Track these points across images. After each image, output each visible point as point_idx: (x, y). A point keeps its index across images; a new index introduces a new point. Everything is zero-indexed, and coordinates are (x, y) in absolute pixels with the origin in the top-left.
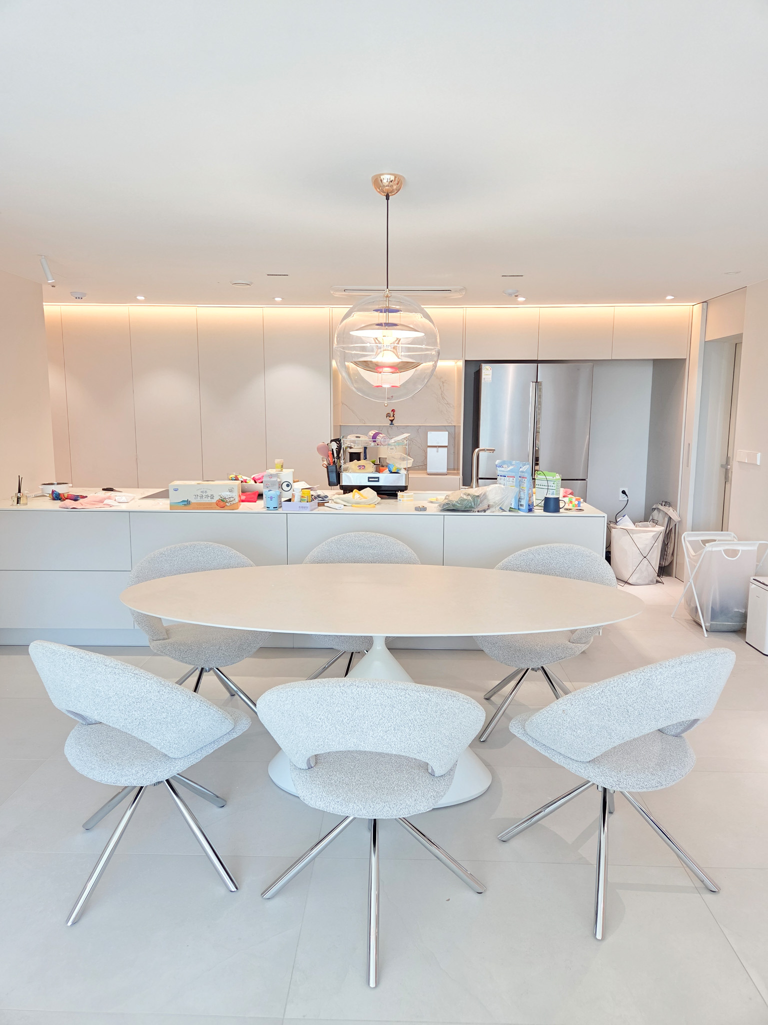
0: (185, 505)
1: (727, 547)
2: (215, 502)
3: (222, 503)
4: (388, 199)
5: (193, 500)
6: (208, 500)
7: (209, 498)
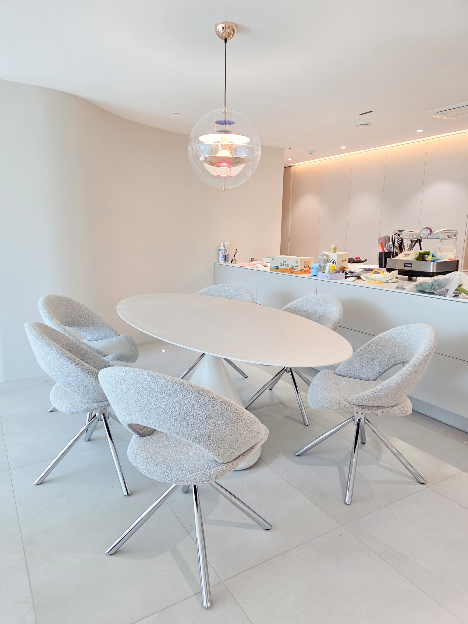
0: (276, 268)
2: (289, 268)
3: (292, 270)
4: (226, 42)
5: (280, 267)
6: (285, 267)
7: (287, 266)
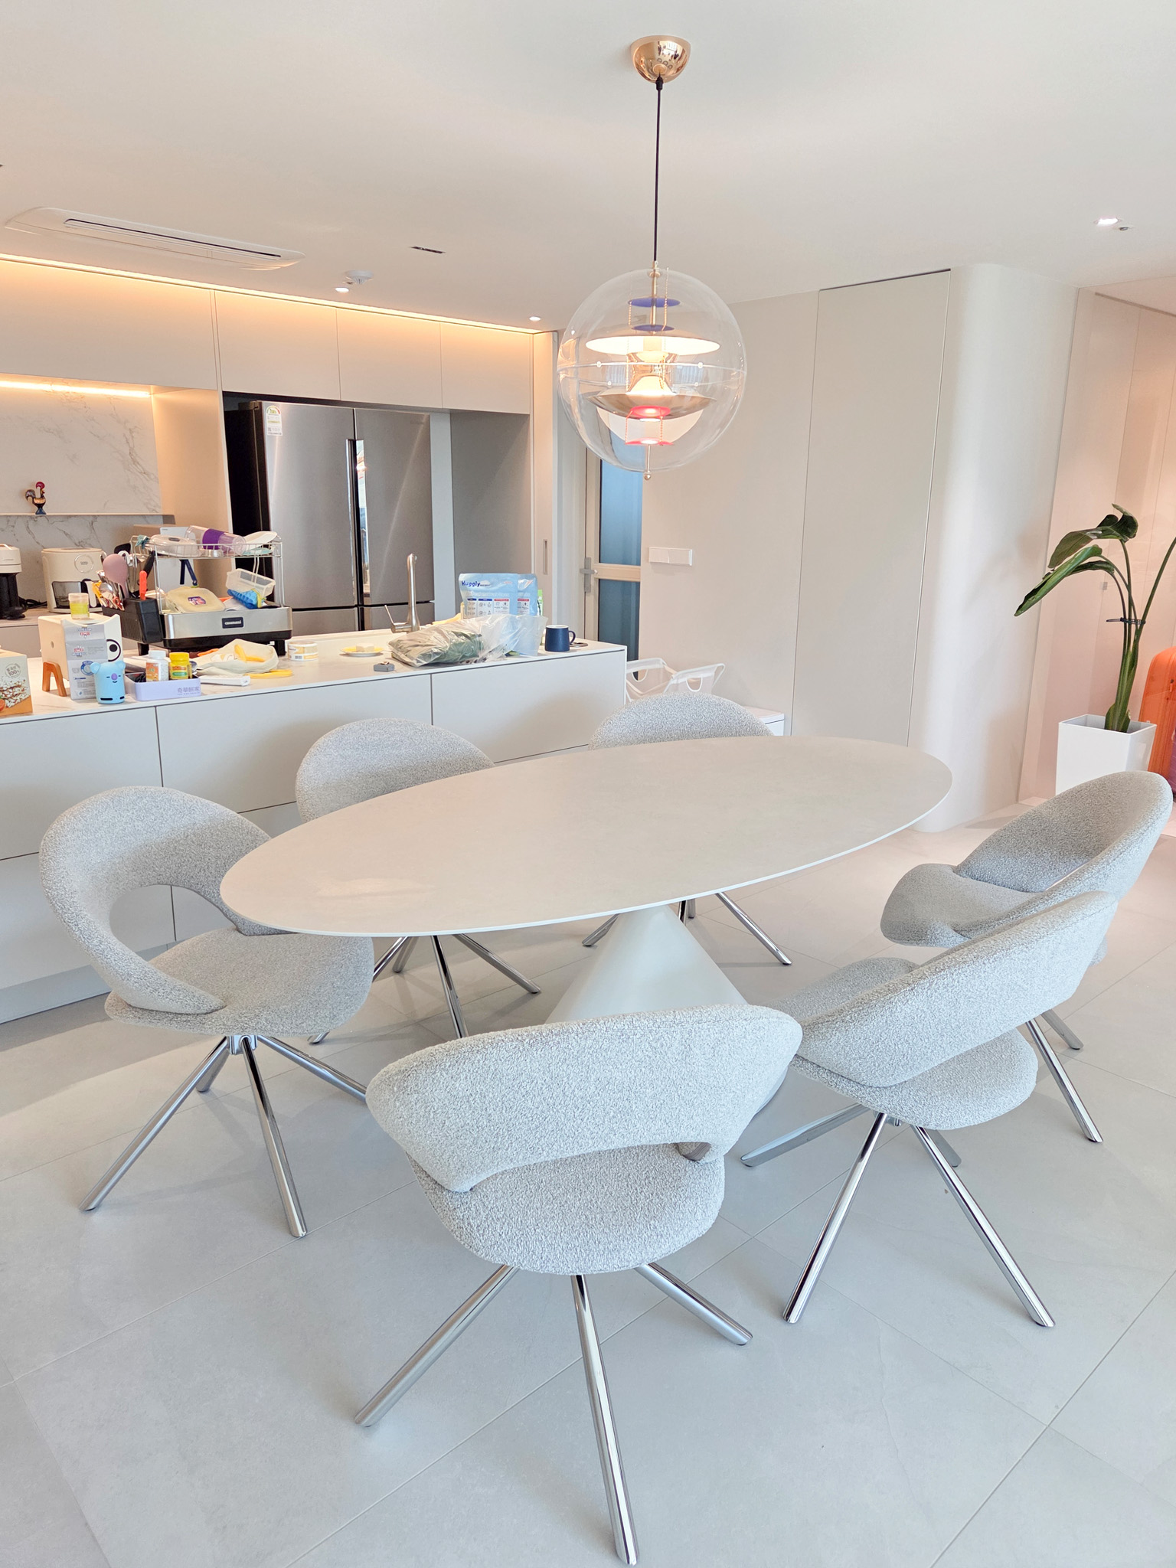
1: (690, 677)
4: (659, 88)
